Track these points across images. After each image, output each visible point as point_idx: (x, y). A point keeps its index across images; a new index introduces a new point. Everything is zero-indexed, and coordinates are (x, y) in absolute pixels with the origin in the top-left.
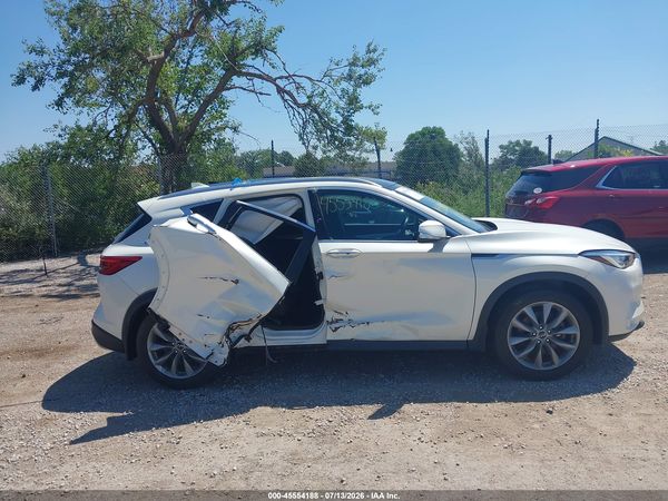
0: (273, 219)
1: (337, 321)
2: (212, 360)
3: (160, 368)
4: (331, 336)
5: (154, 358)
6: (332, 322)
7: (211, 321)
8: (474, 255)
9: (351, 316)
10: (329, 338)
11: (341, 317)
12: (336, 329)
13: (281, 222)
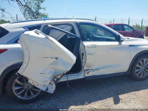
0: (62, 32)
1: (88, 70)
2: (48, 91)
3: (19, 97)
4: (87, 75)
5: (16, 93)
6: (86, 70)
7: (46, 75)
8: (130, 46)
9: (92, 68)
10: (86, 76)
11: (89, 68)
12: (88, 73)
13: (65, 34)
